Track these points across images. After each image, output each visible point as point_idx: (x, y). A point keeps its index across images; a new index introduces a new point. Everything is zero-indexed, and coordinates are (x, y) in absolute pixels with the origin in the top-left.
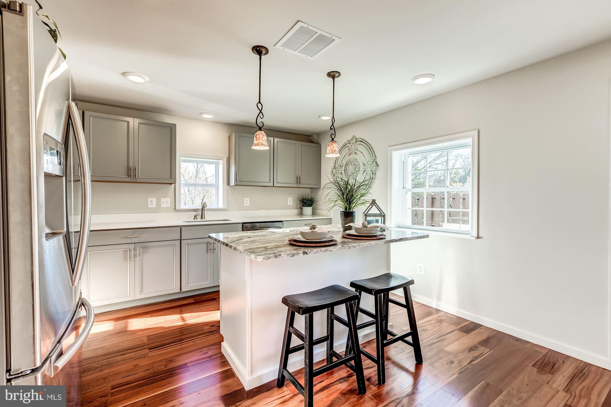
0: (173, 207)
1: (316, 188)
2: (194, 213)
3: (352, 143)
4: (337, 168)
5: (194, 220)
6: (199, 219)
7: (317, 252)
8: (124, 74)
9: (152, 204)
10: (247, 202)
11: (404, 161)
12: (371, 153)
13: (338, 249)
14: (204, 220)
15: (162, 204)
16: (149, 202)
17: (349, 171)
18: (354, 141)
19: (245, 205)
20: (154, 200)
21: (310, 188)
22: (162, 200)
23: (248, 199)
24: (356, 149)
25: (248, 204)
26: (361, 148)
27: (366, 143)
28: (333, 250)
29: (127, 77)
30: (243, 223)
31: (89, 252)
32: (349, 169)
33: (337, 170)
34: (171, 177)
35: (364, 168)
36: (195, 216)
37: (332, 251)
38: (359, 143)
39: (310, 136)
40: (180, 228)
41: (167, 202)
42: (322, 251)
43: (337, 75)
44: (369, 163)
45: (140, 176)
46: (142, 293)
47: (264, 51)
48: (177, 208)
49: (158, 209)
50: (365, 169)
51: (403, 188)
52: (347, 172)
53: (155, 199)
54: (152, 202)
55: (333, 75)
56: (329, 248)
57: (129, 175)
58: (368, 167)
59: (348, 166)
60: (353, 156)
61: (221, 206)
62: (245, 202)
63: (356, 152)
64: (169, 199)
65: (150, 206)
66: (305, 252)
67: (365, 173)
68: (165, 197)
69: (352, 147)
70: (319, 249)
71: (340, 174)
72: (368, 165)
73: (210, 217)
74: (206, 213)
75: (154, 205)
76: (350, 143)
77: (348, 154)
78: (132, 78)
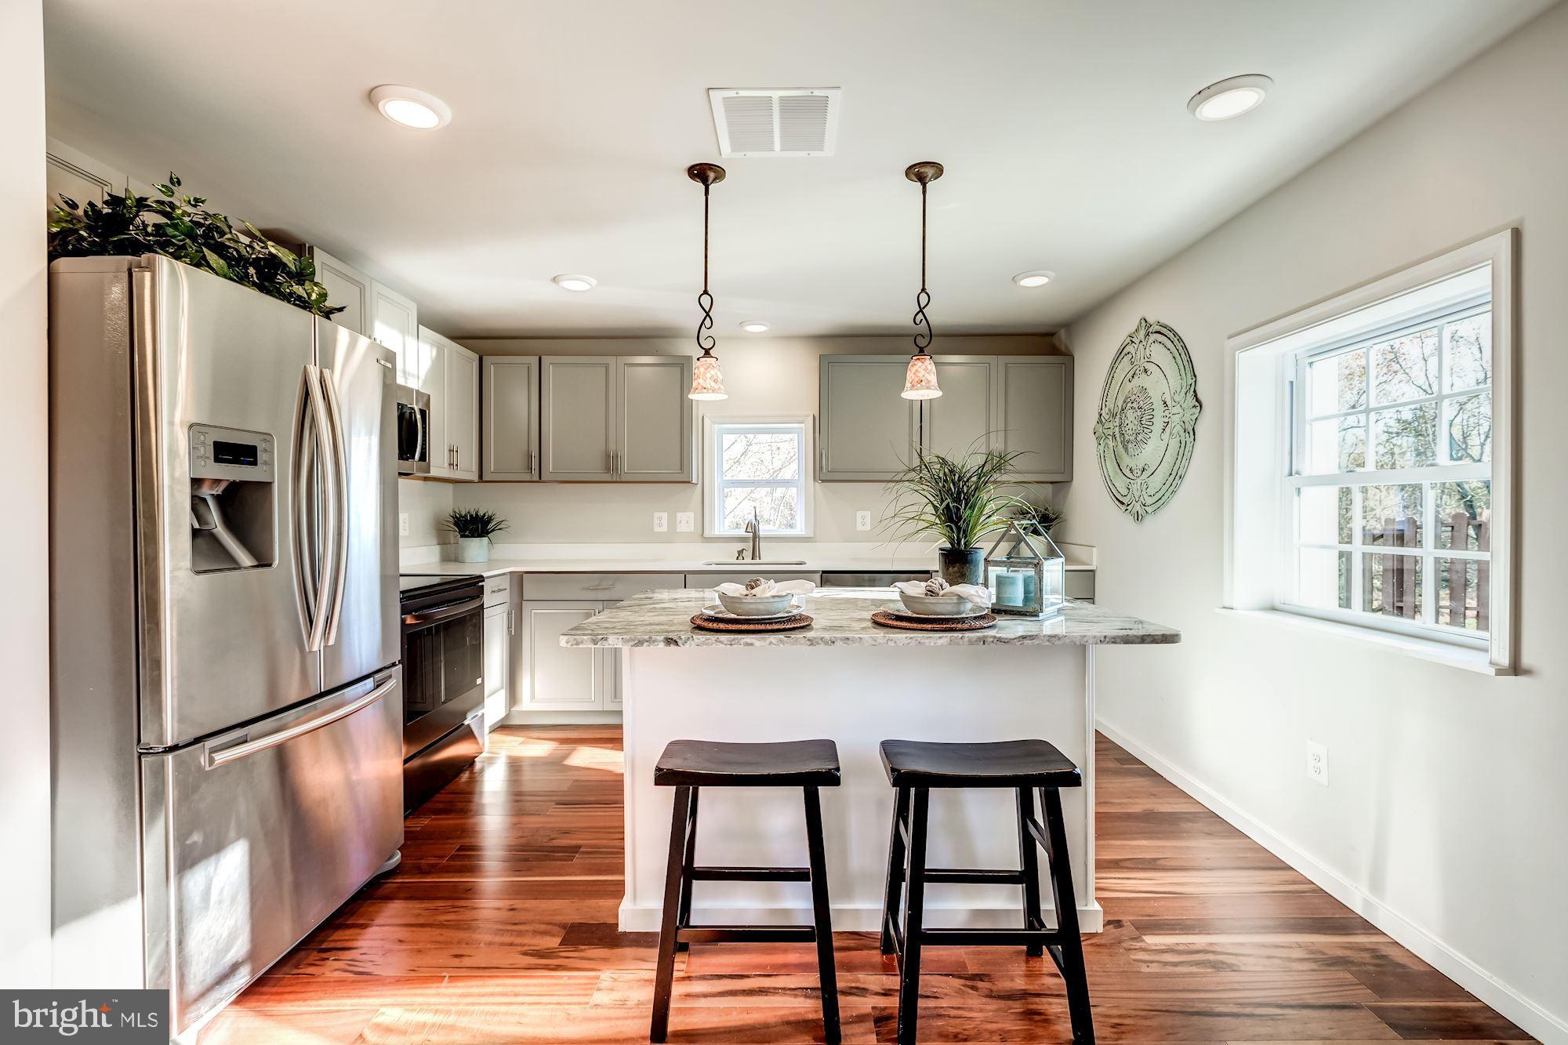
0: (701, 533)
1: (1062, 482)
2: (740, 546)
3: (1137, 341)
4: (1104, 421)
5: (738, 562)
6: (748, 560)
7: (703, 643)
8: (554, 279)
9: (660, 525)
10: (864, 520)
11: (1292, 383)
12: (1182, 368)
13: (771, 643)
14: (757, 561)
15: (678, 526)
16: (656, 522)
17: (1127, 429)
18: (1142, 333)
19: (860, 528)
20: (665, 515)
21: (1052, 483)
22: (679, 515)
23: (868, 514)
24: (1146, 359)
25: (868, 527)
26: (1160, 354)
27: (1171, 335)
28: (757, 644)
29: (560, 283)
30: (824, 572)
31: (536, 611)
32: (1127, 422)
33: (1105, 426)
34: (681, 468)
35: (1165, 414)
36: (740, 552)
37: (752, 644)
38: (1153, 337)
39: (1051, 335)
40: (683, 575)
41: (687, 521)
42: (720, 642)
43: (930, 171)
44: (1177, 398)
45: (628, 470)
46: (616, 700)
47: (712, 175)
48: (707, 534)
49: (671, 536)
50: (1166, 420)
51: (1291, 475)
52: (1124, 432)
53: (666, 513)
54: (661, 521)
55: (922, 173)
56: (744, 636)
57: (607, 469)
58: (1175, 410)
59: (1125, 410)
60: (1142, 380)
61: (799, 530)
62: (859, 520)
63: (1148, 366)
64: (692, 514)
65: (657, 529)
66: (672, 639)
67: (1168, 430)
68: (684, 511)
69: (1138, 353)
70: (713, 637)
71: (1110, 438)
72: (1174, 404)
73: (770, 556)
74: (763, 546)
75: (664, 529)
76: (1133, 342)
77: (1129, 376)
78: (569, 285)
